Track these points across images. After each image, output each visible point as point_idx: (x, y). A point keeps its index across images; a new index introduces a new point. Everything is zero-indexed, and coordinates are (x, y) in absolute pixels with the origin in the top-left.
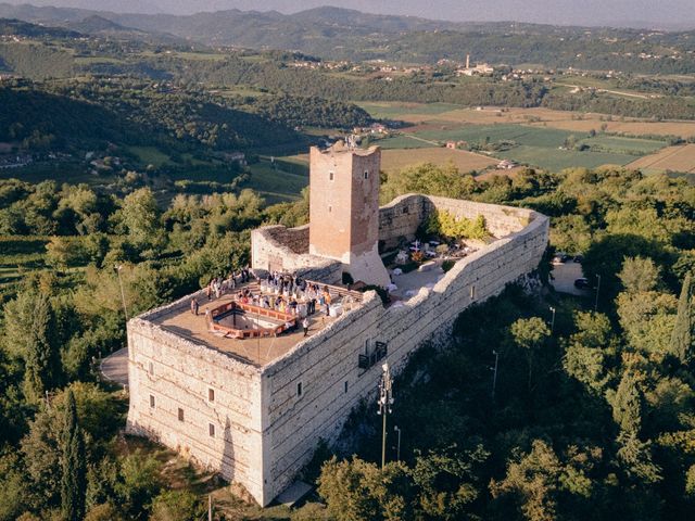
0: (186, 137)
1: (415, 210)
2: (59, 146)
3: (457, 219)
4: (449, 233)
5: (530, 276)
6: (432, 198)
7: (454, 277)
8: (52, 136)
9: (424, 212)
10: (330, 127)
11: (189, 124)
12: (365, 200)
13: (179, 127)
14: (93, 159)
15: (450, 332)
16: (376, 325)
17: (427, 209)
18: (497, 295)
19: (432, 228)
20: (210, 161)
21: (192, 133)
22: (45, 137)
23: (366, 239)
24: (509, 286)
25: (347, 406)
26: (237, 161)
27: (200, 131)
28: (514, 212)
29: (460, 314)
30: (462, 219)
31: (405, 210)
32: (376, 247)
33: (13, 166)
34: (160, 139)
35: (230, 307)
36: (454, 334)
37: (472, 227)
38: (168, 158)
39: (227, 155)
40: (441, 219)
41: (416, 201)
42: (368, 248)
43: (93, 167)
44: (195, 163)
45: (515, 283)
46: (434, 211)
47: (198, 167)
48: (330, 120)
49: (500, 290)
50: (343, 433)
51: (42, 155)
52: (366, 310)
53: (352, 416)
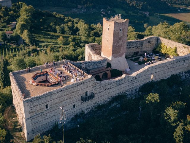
0: (133, 6)
1: (153, 42)
2: (94, 7)
3: (167, 47)
4: (163, 52)
5: (186, 72)
6: (161, 38)
7: (142, 71)
8: (92, 4)
9: (157, 43)
10: (181, 5)
11: (134, 2)
12: (120, 39)
13: (131, 3)
14: (102, 11)
15: (137, 90)
16: (92, 87)
17: (158, 42)
18: (166, 79)
19: (158, 49)
20: (138, 14)
21: (134, 5)
22: (91, 4)
23: (119, 52)
24: (173, 76)
25: (75, 112)
26: (146, 15)
27: (137, 4)
28: (187, 48)
29: (144, 84)
30: (169, 47)
31: (149, 42)
32: (124, 56)
33: (80, 12)
34: (124, 6)
35: (46, 73)
36: (139, 91)
37: (172, 51)
38: (125, 12)
39: (143, 12)
40: (162, 46)
41: (154, 39)
42: (121, 55)
43: (102, 14)
44: (132, 14)
45: (177, 75)
46: (161, 43)
47: (133, 16)
48: (182, 2)
49: (167, 77)
50: (70, 121)
51: (89, 10)
52: (86, 82)
53: (76, 116)
